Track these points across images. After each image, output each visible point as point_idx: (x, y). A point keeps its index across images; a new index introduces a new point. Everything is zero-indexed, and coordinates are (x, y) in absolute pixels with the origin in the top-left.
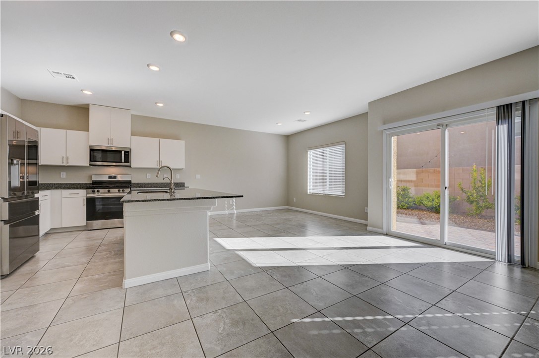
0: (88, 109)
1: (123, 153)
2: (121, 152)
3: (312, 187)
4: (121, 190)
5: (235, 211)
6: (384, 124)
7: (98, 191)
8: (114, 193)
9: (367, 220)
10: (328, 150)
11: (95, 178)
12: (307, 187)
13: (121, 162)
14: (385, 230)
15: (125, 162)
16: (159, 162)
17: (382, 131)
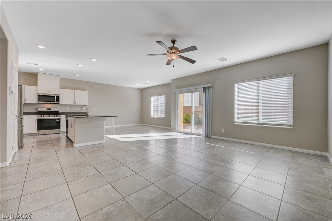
0: (37, 74)
1: (56, 97)
2: (54, 96)
3: (153, 114)
4: (56, 115)
5: (114, 126)
6: (176, 89)
7: (43, 116)
8: (52, 117)
9: (171, 127)
10: (159, 97)
11: (39, 109)
12: (150, 114)
13: (55, 102)
14: (176, 131)
15: (57, 102)
16: (75, 102)
17: (175, 92)
